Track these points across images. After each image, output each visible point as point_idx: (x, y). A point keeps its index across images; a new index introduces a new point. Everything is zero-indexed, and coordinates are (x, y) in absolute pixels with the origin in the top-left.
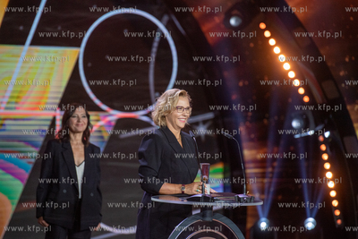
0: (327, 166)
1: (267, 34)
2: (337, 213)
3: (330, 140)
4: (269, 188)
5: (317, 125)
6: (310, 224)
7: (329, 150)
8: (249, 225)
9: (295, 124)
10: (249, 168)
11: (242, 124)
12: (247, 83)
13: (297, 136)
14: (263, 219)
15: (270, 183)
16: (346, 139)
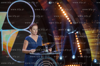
0: (78, 41)
1: (59, 6)
3: (78, 34)
4: (62, 48)
5: (74, 30)
6: (74, 57)
8: (57, 59)
11: (53, 31)
12: (54, 19)
13: (69, 33)
15: (62, 46)
16: (82, 33)
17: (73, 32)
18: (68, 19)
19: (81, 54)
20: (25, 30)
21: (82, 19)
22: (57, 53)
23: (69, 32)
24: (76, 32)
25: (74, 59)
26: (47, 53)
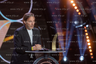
0: (88, 37)
2: (92, 54)
5: (83, 22)
6: (82, 58)
7: (88, 32)
8: (60, 60)
10: (60, 39)
13: (77, 27)
14: (65, 57)
16: (94, 27)
17: (81, 26)
18: (76, 8)
20: (19, 21)
21: (94, 9)
23: (76, 25)
24: (85, 25)
25: (83, 61)
26: (48, 51)
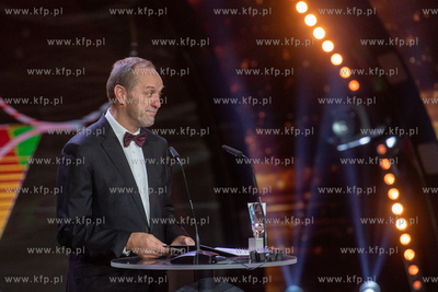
0: (394, 194)
3: (397, 151)
4: (301, 235)
5: (373, 126)
7: (395, 169)
9: (338, 128)
13: (342, 148)
14: (293, 288)
15: (302, 227)
16: (422, 148)
17: (364, 141)
19: (414, 270)
21: (419, 63)
22: (276, 260)
23: (340, 140)
24: (382, 139)
26: (215, 261)
